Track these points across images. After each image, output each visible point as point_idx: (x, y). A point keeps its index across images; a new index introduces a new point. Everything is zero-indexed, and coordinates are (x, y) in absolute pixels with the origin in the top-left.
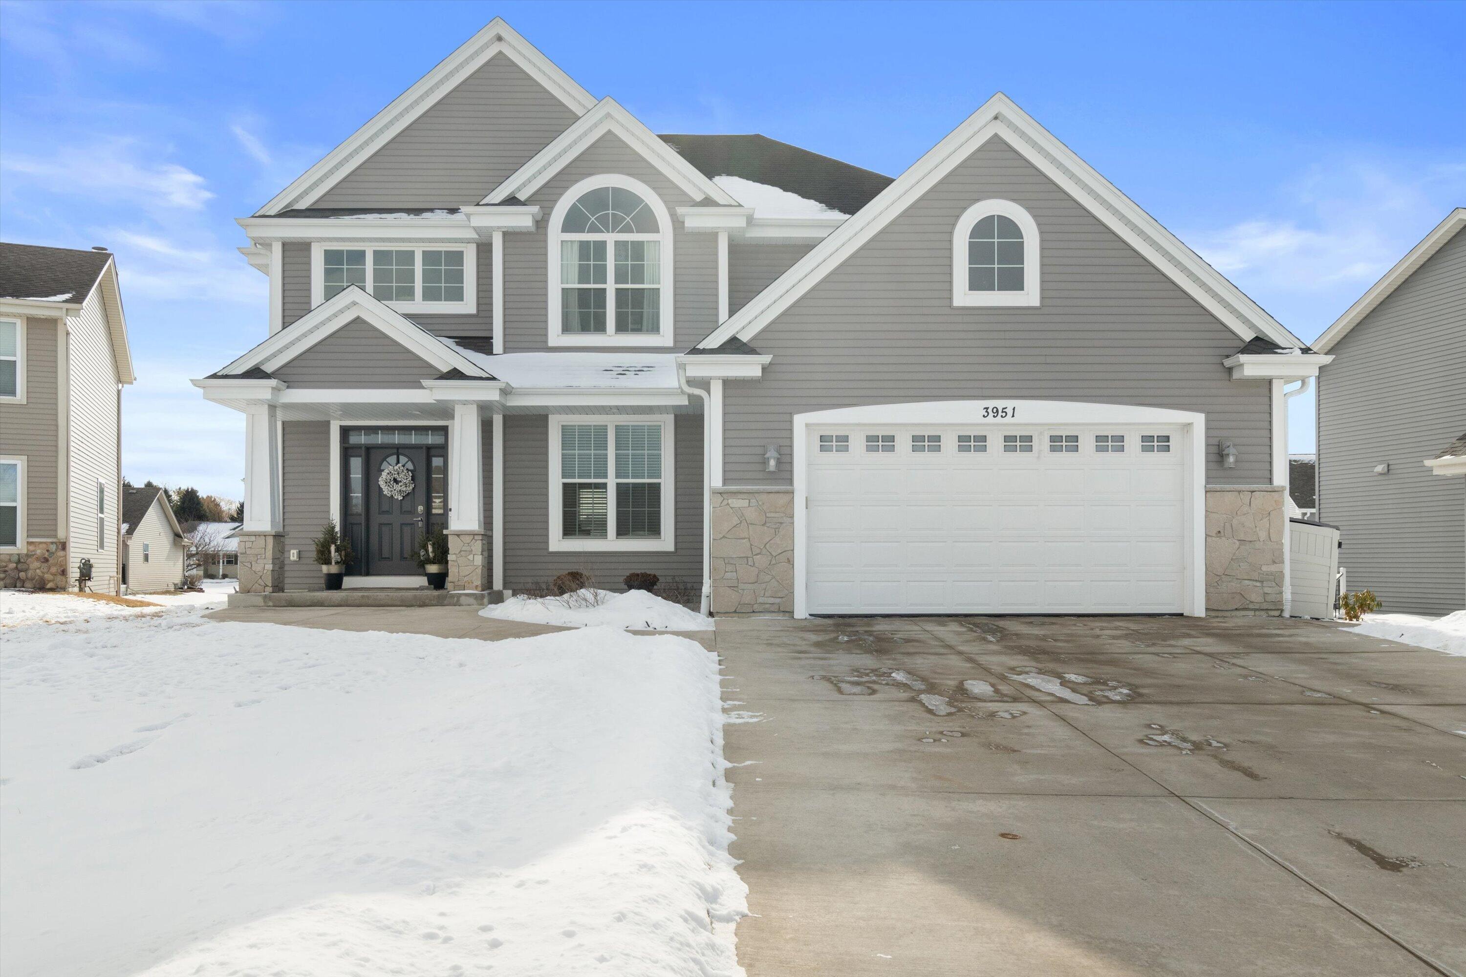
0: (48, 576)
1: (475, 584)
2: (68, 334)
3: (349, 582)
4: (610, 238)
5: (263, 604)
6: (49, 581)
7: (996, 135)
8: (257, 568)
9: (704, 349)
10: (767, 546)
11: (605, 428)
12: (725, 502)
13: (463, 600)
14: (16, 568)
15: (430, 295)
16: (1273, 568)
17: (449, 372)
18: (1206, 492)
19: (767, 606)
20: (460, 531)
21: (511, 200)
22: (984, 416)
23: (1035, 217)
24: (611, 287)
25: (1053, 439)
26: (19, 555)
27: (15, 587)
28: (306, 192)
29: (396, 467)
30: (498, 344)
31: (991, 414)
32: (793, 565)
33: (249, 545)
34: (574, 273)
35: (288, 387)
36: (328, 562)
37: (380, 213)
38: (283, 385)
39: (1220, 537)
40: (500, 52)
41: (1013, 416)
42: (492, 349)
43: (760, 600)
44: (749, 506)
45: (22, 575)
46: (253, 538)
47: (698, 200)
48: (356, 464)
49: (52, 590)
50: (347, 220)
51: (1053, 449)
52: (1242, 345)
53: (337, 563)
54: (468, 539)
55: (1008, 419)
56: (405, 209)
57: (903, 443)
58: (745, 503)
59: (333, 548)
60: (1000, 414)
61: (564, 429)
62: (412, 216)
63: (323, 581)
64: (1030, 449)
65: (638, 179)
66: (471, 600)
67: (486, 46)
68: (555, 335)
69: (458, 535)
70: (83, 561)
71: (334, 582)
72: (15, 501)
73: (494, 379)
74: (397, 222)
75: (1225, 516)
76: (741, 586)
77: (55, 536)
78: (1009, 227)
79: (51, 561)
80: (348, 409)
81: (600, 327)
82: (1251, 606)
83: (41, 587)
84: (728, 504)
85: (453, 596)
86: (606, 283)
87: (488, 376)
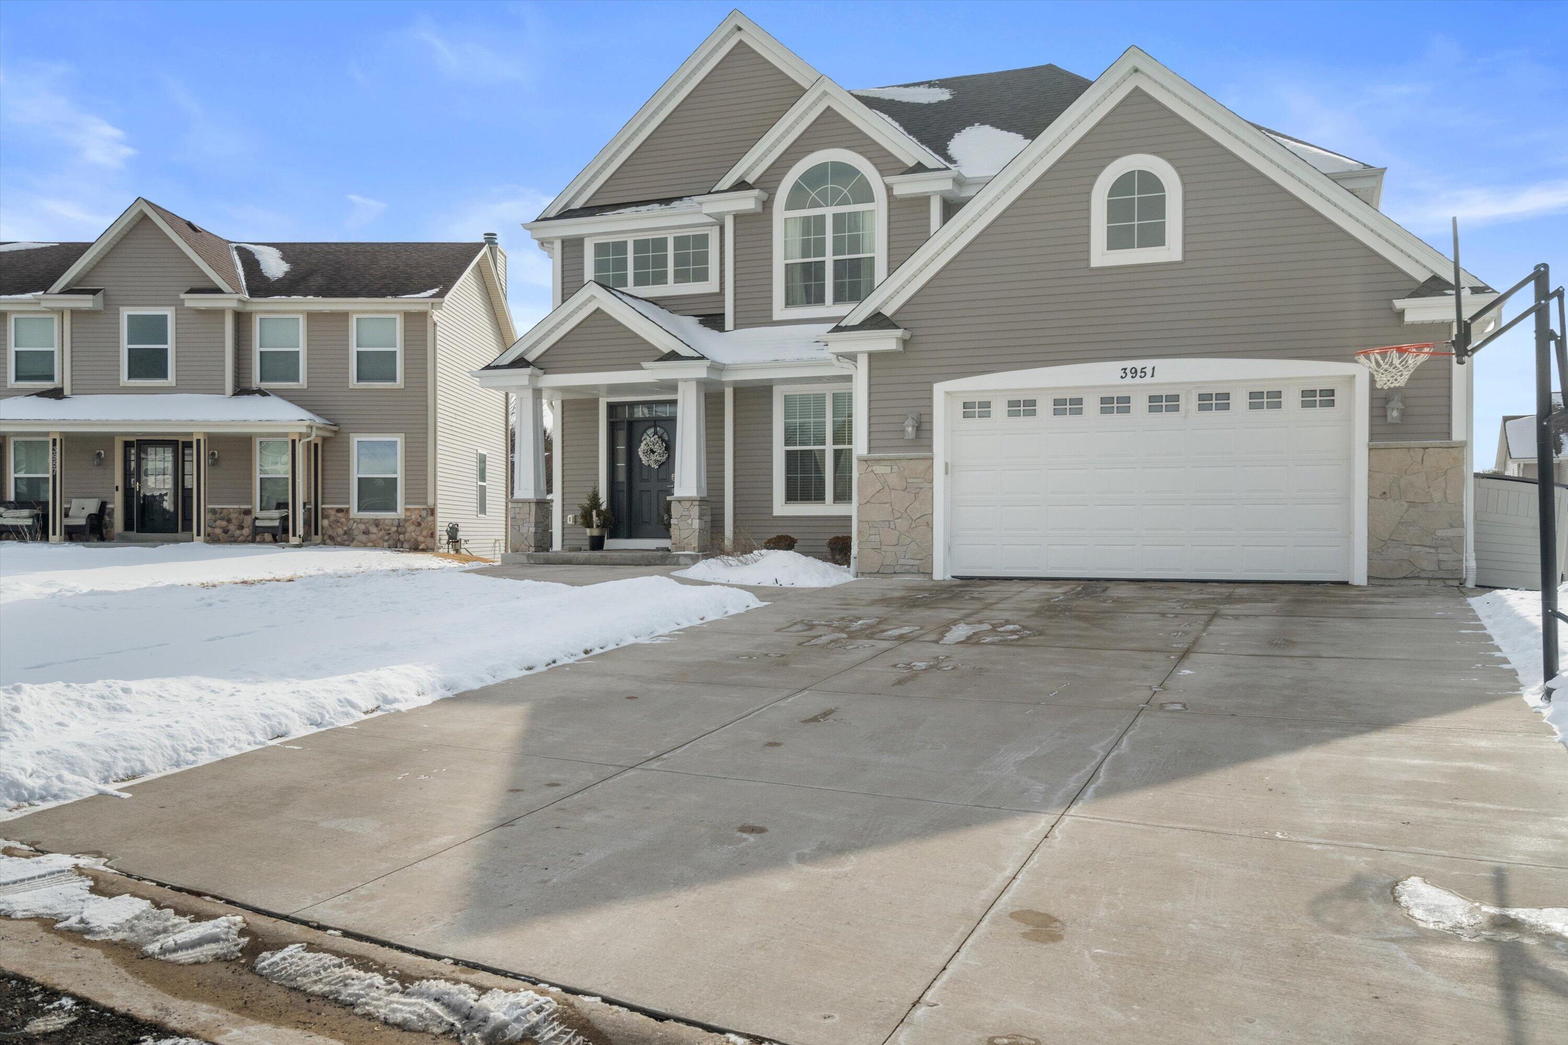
0: (421, 539)
1: (693, 546)
2: (435, 324)
3: (609, 543)
4: (829, 212)
5: (526, 562)
6: (422, 543)
7: (1137, 88)
8: (524, 530)
9: (846, 326)
10: (908, 510)
11: (823, 397)
12: (870, 469)
13: (682, 560)
14: (397, 531)
15: (681, 277)
16: (1450, 533)
17: (669, 354)
18: (1370, 449)
19: (907, 567)
20: (680, 497)
21: (741, 185)
22: (1122, 377)
23: (1177, 168)
24: (829, 259)
25: (1202, 397)
26: (399, 519)
27: (396, 547)
28: (579, 193)
29: (652, 439)
30: (729, 322)
31: (1129, 375)
32: (932, 528)
33: (517, 510)
34: (797, 249)
35: (545, 373)
36: (589, 525)
37: (637, 206)
38: (540, 372)
39: (1386, 499)
40: (741, 41)
41: (1153, 376)
42: (724, 326)
43: (901, 561)
44: (891, 472)
45: (401, 537)
46: (520, 505)
47: (911, 165)
48: (622, 435)
49: (424, 550)
50: (610, 215)
51: (1201, 408)
52: (1416, 287)
53: (598, 526)
54: (688, 504)
55: (1148, 379)
56: (657, 200)
57: (1045, 407)
58: (888, 470)
59: (594, 513)
60: (1139, 374)
61: (786, 398)
62: (663, 206)
63: (587, 543)
64: (1176, 409)
65: (854, 151)
66: (688, 561)
67: (728, 37)
68: (779, 311)
69: (679, 501)
70: (451, 525)
71: (597, 544)
72: (396, 473)
73: (702, 358)
74: (650, 214)
75: (1392, 476)
76: (884, 548)
77: (426, 503)
78: (1150, 182)
79: (423, 525)
80: (613, 389)
81: (820, 300)
82: (1423, 575)
83: (415, 548)
84: (872, 471)
85: (674, 556)
86: (824, 256)
87: (699, 355)
